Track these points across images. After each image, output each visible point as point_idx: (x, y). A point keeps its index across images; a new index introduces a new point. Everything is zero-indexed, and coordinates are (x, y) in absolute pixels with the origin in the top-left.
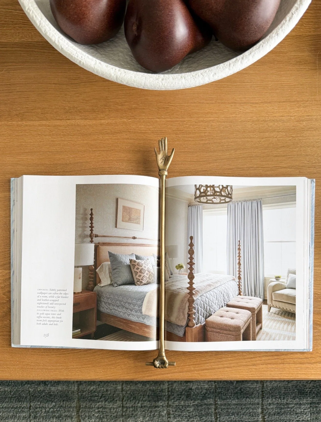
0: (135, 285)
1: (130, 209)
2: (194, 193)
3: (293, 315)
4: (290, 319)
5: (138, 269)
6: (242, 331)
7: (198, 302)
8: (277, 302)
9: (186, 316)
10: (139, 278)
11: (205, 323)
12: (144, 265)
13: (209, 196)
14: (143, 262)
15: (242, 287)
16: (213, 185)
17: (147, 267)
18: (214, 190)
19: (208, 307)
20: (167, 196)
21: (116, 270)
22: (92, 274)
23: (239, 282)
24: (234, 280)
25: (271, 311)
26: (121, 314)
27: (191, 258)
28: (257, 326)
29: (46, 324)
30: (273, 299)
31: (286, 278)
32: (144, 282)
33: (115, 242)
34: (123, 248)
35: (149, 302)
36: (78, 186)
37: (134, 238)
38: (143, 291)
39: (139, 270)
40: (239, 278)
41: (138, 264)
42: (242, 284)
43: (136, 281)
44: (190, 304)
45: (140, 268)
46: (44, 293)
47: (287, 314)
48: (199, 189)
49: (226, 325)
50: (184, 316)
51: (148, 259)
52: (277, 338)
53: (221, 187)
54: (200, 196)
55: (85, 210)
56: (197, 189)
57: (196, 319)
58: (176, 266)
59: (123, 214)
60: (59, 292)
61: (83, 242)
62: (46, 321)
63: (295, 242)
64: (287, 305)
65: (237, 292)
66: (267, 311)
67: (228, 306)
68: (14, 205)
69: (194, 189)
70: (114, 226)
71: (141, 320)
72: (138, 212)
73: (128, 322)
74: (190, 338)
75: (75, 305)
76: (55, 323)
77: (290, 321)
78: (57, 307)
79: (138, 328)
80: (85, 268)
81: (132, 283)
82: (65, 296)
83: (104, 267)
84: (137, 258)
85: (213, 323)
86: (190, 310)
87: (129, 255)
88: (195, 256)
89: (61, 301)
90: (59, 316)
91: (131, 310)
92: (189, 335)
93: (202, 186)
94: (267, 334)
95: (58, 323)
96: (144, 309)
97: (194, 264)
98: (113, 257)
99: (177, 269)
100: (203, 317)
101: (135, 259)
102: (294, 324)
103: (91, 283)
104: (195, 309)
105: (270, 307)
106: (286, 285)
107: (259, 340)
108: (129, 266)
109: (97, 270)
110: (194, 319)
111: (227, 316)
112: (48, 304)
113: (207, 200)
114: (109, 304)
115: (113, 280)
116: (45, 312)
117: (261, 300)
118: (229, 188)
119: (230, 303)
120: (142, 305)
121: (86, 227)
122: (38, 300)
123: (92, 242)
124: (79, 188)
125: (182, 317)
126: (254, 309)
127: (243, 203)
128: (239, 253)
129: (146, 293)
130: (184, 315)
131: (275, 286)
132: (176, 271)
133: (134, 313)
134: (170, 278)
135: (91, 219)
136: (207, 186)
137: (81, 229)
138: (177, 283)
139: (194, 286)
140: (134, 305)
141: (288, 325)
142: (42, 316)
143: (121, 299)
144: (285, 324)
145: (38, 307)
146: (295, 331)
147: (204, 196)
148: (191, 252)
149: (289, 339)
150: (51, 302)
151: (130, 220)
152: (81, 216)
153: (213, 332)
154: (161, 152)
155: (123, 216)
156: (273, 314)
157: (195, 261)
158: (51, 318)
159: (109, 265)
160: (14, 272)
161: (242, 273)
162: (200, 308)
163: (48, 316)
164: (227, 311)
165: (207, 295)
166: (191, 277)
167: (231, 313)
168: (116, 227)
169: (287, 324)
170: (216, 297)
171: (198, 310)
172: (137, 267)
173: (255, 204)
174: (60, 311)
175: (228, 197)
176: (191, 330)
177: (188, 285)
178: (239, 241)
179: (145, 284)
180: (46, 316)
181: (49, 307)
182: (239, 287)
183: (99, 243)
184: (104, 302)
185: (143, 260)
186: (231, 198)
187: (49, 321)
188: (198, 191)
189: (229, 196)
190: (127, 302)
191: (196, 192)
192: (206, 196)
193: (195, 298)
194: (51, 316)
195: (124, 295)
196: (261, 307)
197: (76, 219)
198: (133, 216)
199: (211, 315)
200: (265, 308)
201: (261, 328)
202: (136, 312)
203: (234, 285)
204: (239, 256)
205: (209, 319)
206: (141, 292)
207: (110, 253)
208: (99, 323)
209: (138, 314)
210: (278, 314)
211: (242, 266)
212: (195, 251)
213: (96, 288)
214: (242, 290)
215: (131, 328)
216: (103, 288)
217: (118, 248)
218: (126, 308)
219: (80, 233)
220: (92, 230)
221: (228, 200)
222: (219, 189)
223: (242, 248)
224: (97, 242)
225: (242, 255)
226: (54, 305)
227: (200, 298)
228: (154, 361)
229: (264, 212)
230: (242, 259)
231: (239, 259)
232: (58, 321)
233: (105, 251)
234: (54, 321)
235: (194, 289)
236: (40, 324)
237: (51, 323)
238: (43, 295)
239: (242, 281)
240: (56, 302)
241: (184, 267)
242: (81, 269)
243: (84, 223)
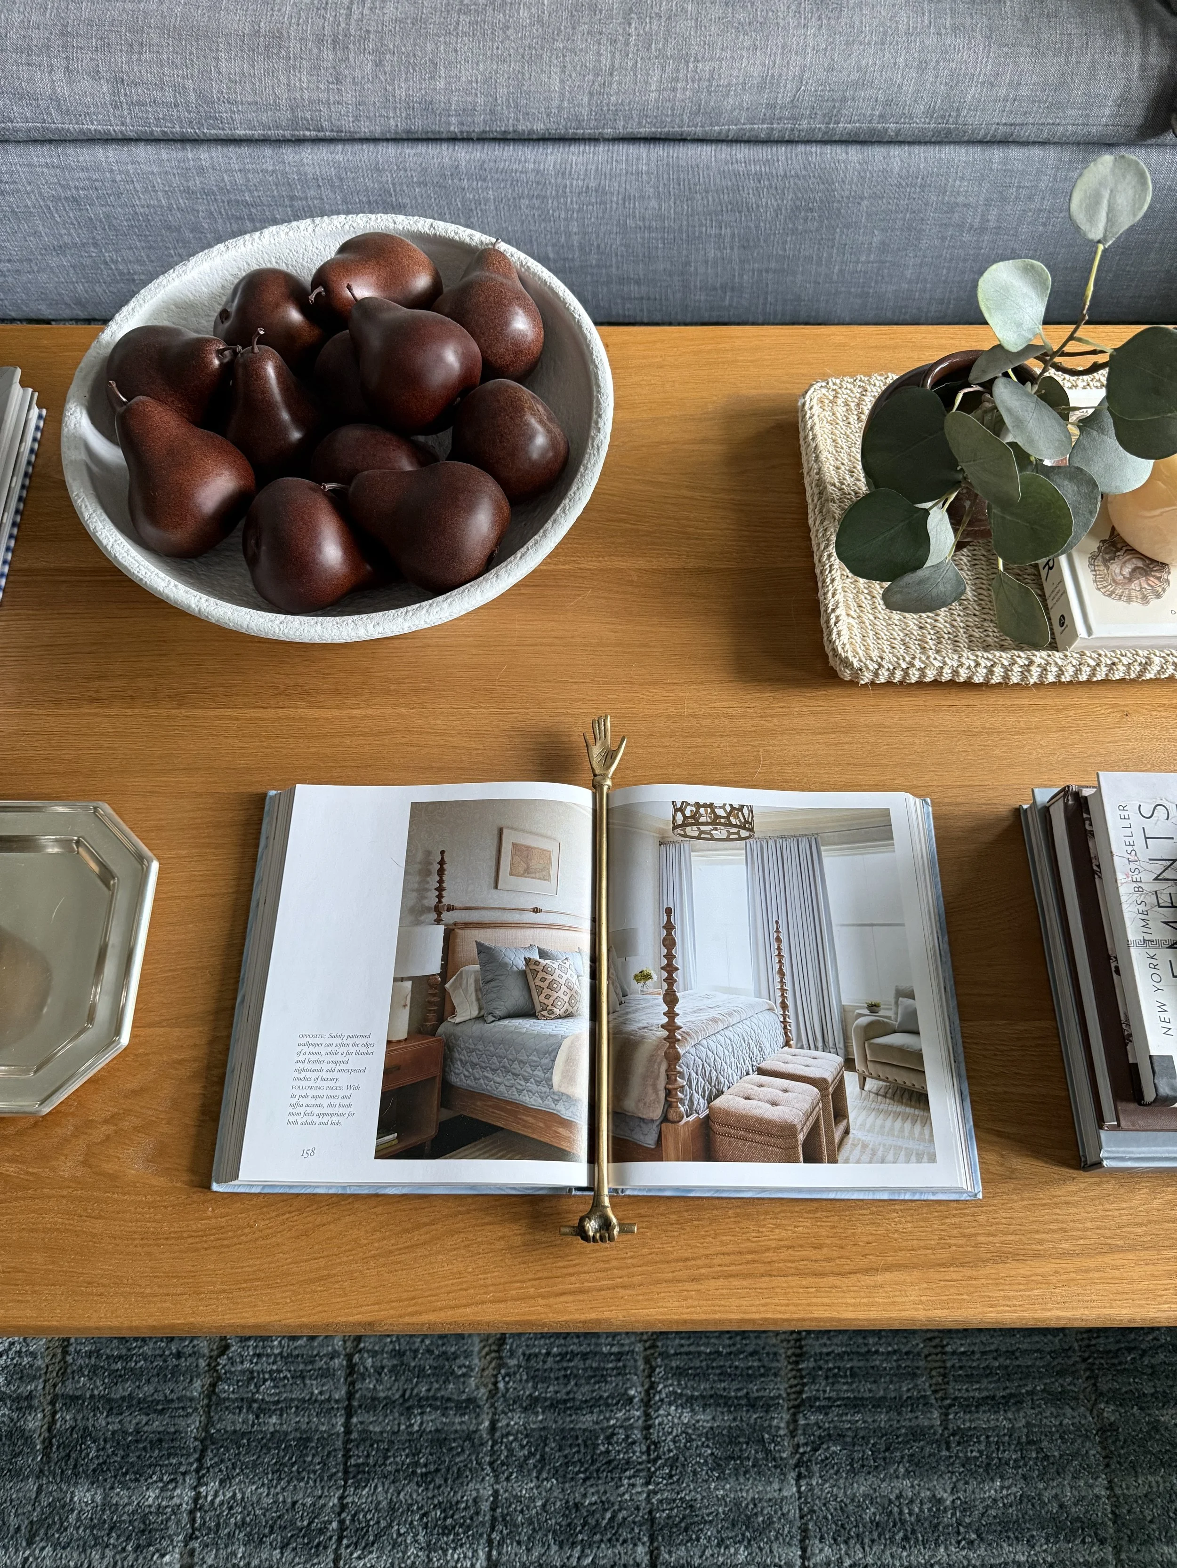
0: (537, 1018)
1: (528, 848)
2: (671, 819)
3: (923, 1098)
4: (915, 1108)
5: (543, 980)
6: (801, 1137)
7: (690, 1059)
8: (878, 1066)
9: (662, 1094)
10: (545, 1001)
11: (707, 1112)
12: (558, 972)
13: (703, 824)
14: (556, 965)
15: (793, 1028)
16: (712, 804)
17: (565, 977)
18: (713, 812)
19: (714, 1074)
20: (611, 826)
21: (493, 984)
22: (434, 995)
23: (784, 1016)
24: (771, 1009)
25: (866, 1088)
26: (502, 1088)
27: (670, 957)
28: (836, 1124)
29: (313, 1123)
30: (869, 1058)
31: (893, 1007)
32: (557, 1011)
33: (493, 920)
34: (510, 933)
35: (571, 1061)
36: (415, 806)
37: (536, 910)
38: (554, 1033)
39: (547, 982)
40: (784, 1006)
41: (545, 970)
42: (791, 1020)
43: (538, 1008)
44: (669, 1066)
45: (550, 978)
46: (315, 1045)
47: (906, 1096)
48: (681, 810)
49: (759, 1120)
50: (657, 1094)
51: (567, 959)
52: (890, 1157)
53: (728, 808)
54: (684, 825)
55: (428, 853)
56: (677, 810)
57: (686, 1102)
58: (636, 976)
59: (512, 859)
60: (351, 1041)
61: (418, 923)
62: (312, 1114)
63: (903, 925)
64: (903, 1073)
65: (781, 1040)
66: (858, 1089)
67: (761, 1072)
68: (266, 846)
69: (670, 810)
70: (493, 885)
71: (548, 1105)
72: (546, 855)
73: (516, 1109)
74: (672, 1152)
75: (387, 1072)
76: (335, 1119)
77: (917, 1112)
78: (344, 1079)
79: (541, 1125)
80: (417, 981)
81: (530, 1013)
82: (364, 1050)
83: (464, 976)
84: (543, 954)
85: (727, 1113)
86: (670, 1079)
87: (525, 948)
88: (677, 951)
89: (354, 1062)
90: (346, 1102)
91: (526, 1080)
92: (669, 1143)
93: (688, 804)
94: (865, 1146)
95: (341, 1119)
96: (556, 1078)
97: (677, 969)
98: (486, 953)
99: (638, 981)
100: (703, 1097)
101: (537, 957)
102: (927, 1120)
103: (431, 1016)
104: (682, 1078)
105: (865, 1079)
106: (896, 1024)
107: (847, 1161)
108: (524, 973)
109: (447, 986)
110: (682, 1101)
111: (762, 1097)
112: (321, 1070)
113: (700, 833)
114: (474, 1065)
115: (485, 1006)
116: (311, 1093)
117: (840, 1060)
118: (745, 811)
119: (766, 1065)
120: (552, 1068)
121: (427, 890)
122: (298, 1062)
123: (438, 921)
124: (417, 808)
125: (653, 1097)
126: (824, 1080)
127: (779, 842)
128: (779, 948)
129: (563, 1038)
130: (656, 1091)
131: (871, 1024)
132: (637, 986)
133: (534, 1087)
134: (621, 1003)
135: (441, 872)
136: (698, 805)
137: (415, 894)
138: (637, 1014)
139: (678, 1021)
140: (534, 1067)
141: (914, 1123)
142: (302, 1101)
143: (501, 1051)
144: (904, 1120)
145: (294, 1079)
146: (932, 1141)
147: (692, 825)
148: (669, 943)
149: (919, 1161)
150: (329, 1066)
151: (527, 872)
152: (417, 867)
153: (730, 1136)
154: (599, 743)
155: (512, 864)
156: (872, 1095)
157: (678, 962)
158: (325, 1105)
159: (475, 972)
160: (244, 996)
161: (789, 995)
162: (694, 1075)
163: (319, 1101)
164: (761, 1086)
165: (711, 1043)
166: (671, 999)
167: (770, 1090)
168: (496, 887)
169: (909, 1121)
170: (731, 1050)
171: (690, 1081)
172: (540, 975)
173: (804, 844)
174: (349, 1087)
175: (745, 828)
176: (675, 1130)
177: (665, 1020)
178: (777, 922)
179: (560, 1017)
180: (313, 1101)
181: (323, 1079)
182: (785, 1028)
183: (455, 924)
184: (461, 1061)
185: (556, 960)
186: (751, 830)
187: (319, 1115)
188: (679, 814)
189: (747, 825)
190: (516, 1059)
191: (674, 816)
192: (698, 823)
193: (681, 1051)
194: (325, 1102)
195: (509, 1042)
196: (842, 1077)
197: (406, 873)
198: (534, 864)
199: (720, 1093)
200: (851, 1081)
201: (847, 1132)
202: (538, 1083)
203: (773, 1021)
204: (779, 955)
205: (718, 1103)
206: (550, 1035)
207: (479, 945)
208: (446, 1114)
209: (544, 1089)
210: (885, 1096)
211: (788, 979)
212: (678, 940)
213: (441, 1029)
214: (793, 1035)
215: (526, 1125)
216: (459, 1028)
217: (501, 932)
218: (514, 1074)
219: (411, 903)
220: (440, 897)
221: (744, 833)
222: (725, 810)
223: (784, 937)
224: (452, 922)
225: (785, 953)
226: (336, 1075)
227: (693, 1051)
228: (582, 1220)
229: (826, 861)
230: (786, 961)
231: (780, 961)
232: (343, 1115)
233: (468, 941)
234: (332, 1115)
235: (680, 1028)
236: (296, 1123)
237: (325, 1119)
238: (312, 1049)
239: (791, 1012)
240: (343, 1067)
241: (655, 977)
242: (408, 984)
243: (424, 882)
